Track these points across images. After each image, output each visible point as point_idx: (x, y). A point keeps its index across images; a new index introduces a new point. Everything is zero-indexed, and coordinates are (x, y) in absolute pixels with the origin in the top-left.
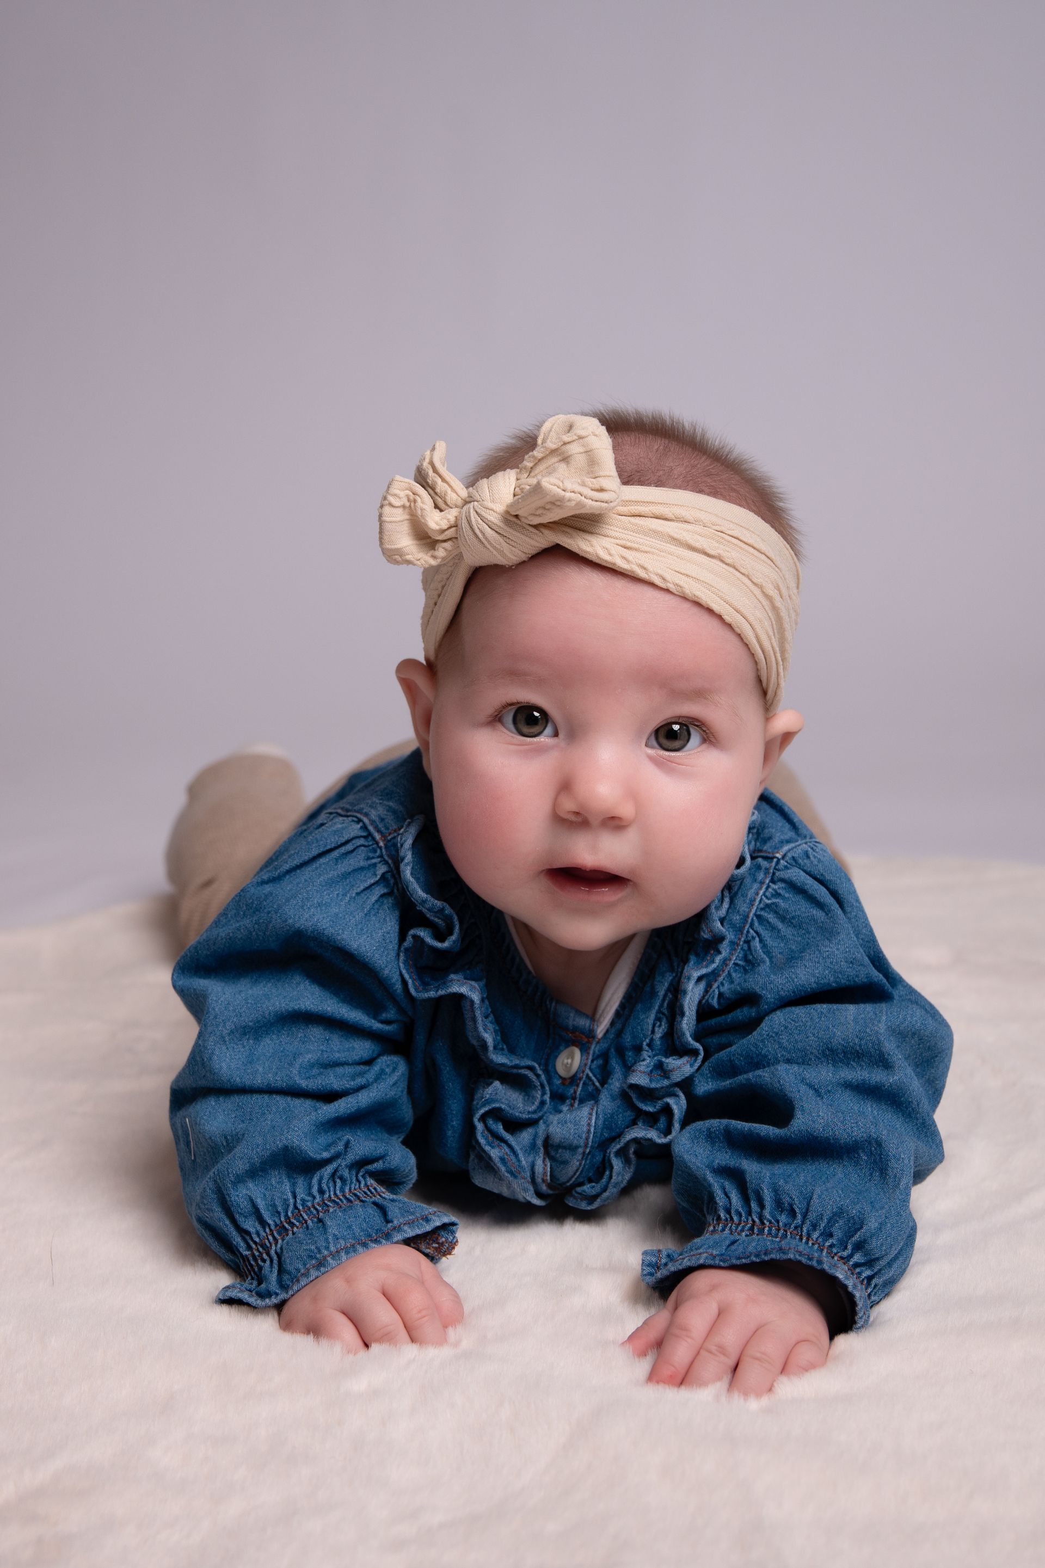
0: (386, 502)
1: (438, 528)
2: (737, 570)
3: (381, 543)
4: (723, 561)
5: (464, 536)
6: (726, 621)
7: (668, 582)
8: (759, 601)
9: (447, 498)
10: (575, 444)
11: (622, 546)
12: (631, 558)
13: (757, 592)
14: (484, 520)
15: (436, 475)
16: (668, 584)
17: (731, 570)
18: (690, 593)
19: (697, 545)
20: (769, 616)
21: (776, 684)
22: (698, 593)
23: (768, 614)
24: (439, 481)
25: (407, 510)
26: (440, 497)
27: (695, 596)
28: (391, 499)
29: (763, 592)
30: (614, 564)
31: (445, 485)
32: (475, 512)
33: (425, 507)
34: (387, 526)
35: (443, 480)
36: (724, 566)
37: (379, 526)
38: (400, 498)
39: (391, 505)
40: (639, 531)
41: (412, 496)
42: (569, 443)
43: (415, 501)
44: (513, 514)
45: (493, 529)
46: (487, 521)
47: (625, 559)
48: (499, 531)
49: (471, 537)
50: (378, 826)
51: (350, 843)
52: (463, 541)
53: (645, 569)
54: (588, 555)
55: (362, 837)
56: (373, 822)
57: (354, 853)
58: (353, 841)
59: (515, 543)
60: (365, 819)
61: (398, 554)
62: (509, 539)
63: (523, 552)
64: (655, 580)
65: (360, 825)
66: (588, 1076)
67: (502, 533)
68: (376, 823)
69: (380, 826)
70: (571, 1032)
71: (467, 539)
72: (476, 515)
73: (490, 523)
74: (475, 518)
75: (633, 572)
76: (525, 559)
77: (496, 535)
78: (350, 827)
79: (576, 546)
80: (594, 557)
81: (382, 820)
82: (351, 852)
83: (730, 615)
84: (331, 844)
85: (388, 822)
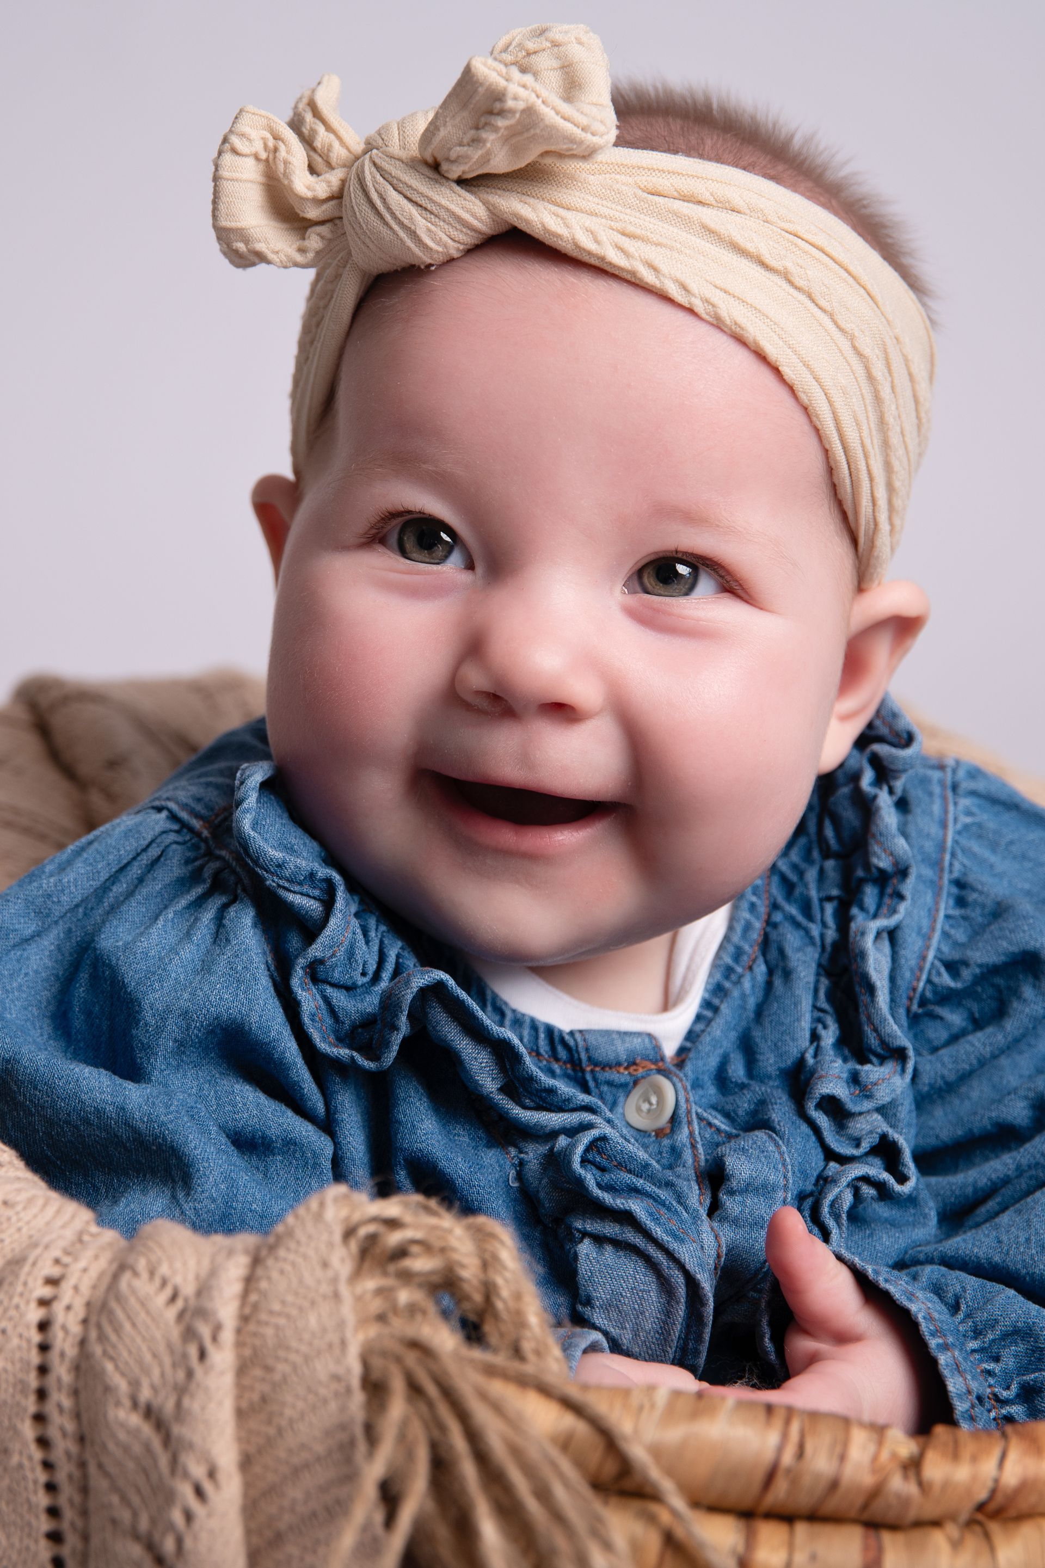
0: (227, 146)
1: (309, 194)
2: (813, 301)
3: (215, 217)
4: (791, 283)
5: (352, 207)
6: (785, 377)
7: (693, 295)
8: (847, 361)
9: (331, 154)
10: (545, 54)
11: (618, 231)
12: (631, 250)
13: (845, 345)
14: (386, 176)
15: (318, 122)
16: (693, 300)
17: (802, 298)
18: (727, 318)
19: (750, 247)
20: (862, 394)
21: (872, 526)
22: (742, 320)
23: (861, 390)
24: (321, 129)
25: (261, 166)
26: (320, 156)
27: (736, 324)
28: (237, 142)
29: (854, 348)
30: (603, 259)
31: (332, 136)
32: (371, 165)
33: (291, 159)
34: (226, 186)
35: (329, 128)
36: (792, 290)
37: (212, 190)
38: (249, 140)
39: (235, 151)
40: (650, 212)
41: (271, 143)
42: (535, 53)
43: (276, 150)
44: (430, 160)
45: (400, 192)
46: (390, 179)
47: (622, 251)
48: (409, 195)
49: (364, 207)
50: (194, 809)
51: (154, 845)
52: (351, 219)
53: (655, 269)
54: (560, 242)
55: (171, 831)
56: (185, 807)
57: (162, 859)
58: (158, 841)
59: (436, 216)
60: (171, 805)
61: (242, 241)
62: (426, 209)
63: (449, 236)
64: (670, 291)
65: (164, 814)
66: (700, 1118)
67: (414, 199)
68: (190, 806)
69: (199, 808)
70: (626, 1064)
71: (358, 213)
72: (373, 169)
73: (395, 182)
74: (371, 173)
75: (634, 273)
76: (456, 254)
77: (405, 201)
78: (148, 820)
79: (540, 226)
80: (569, 246)
81: (199, 800)
82: (158, 859)
83: (793, 369)
84: (128, 855)
85: (210, 800)
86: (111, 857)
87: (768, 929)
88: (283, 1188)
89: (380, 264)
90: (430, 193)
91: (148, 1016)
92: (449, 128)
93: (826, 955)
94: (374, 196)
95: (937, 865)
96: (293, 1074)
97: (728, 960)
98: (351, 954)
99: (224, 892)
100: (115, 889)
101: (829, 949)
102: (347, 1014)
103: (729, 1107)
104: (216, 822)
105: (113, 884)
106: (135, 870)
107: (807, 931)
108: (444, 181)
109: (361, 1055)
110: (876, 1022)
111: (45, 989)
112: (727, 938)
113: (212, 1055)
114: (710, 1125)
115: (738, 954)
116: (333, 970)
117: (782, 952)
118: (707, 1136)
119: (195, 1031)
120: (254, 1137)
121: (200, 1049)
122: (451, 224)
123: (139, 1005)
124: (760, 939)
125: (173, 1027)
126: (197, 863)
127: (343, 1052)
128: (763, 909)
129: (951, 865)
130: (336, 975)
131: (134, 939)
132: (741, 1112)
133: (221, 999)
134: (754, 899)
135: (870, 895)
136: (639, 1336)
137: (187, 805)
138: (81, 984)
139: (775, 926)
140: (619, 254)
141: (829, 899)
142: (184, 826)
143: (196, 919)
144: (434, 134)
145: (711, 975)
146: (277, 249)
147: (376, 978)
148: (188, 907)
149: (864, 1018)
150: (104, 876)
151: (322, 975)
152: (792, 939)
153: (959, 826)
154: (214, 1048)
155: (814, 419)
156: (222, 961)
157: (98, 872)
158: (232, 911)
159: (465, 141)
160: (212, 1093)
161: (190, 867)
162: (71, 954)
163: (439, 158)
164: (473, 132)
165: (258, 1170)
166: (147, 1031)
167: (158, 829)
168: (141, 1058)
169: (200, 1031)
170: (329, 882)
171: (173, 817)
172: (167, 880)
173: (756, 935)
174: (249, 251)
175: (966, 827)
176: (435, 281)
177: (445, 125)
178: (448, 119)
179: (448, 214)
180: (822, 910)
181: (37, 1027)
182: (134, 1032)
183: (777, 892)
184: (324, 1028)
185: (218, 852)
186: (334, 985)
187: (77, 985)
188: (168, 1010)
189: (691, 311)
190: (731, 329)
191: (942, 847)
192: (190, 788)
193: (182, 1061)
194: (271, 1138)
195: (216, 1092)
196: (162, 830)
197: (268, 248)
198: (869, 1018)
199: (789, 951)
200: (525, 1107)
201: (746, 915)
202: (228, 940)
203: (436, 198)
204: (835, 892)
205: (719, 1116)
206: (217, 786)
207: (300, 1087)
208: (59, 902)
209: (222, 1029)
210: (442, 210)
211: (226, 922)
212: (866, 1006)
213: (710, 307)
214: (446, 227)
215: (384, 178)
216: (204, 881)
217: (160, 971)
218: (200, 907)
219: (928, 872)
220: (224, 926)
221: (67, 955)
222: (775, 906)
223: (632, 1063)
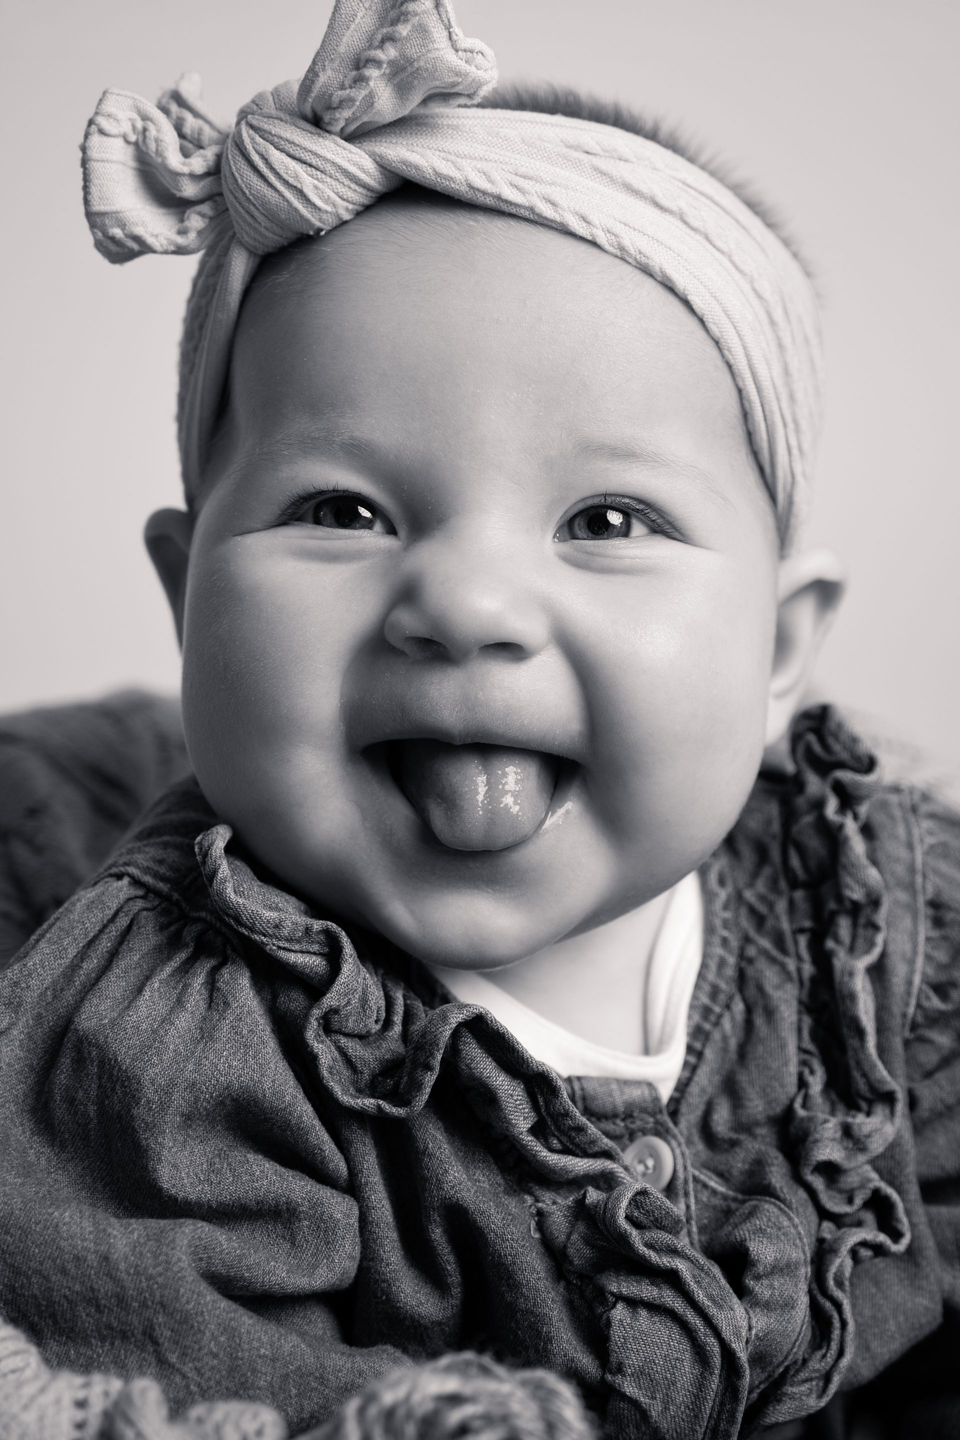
0: (94, 127)
1: (185, 171)
2: (711, 242)
3: (86, 202)
4: (687, 223)
5: (233, 174)
7: (595, 226)
8: (749, 303)
9: (202, 138)
11: (514, 173)
12: (527, 187)
13: (746, 287)
14: (266, 136)
16: (595, 231)
17: (699, 238)
18: (631, 248)
19: (643, 188)
21: (789, 479)
22: (646, 250)
27: (640, 253)
28: (102, 121)
29: (755, 290)
30: (499, 198)
32: (249, 128)
34: (93, 166)
36: (689, 231)
37: (82, 173)
38: (118, 122)
39: (102, 132)
41: (139, 124)
44: (308, 111)
45: (282, 151)
46: (271, 138)
47: (518, 189)
48: (292, 152)
49: (245, 172)
50: (158, 871)
51: (121, 914)
52: (231, 187)
53: (554, 204)
54: (453, 186)
55: (136, 897)
56: (147, 870)
57: (135, 928)
58: (125, 910)
59: (322, 172)
60: (132, 870)
61: (119, 226)
62: (311, 166)
63: (337, 194)
64: (570, 223)
65: (126, 881)
66: (696, 1180)
67: (297, 156)
68: (153, 870)
69: (162, 870)
70: (623, 1116)
71: (239, 180)
72: (251, 132)
73: (276, 140)
74: (249, 136)
75: (531, 209)
76: (347, 216)
77: (289, 160)
78: (110, 889)
79: (430, 171)
80: (462, 188)
81: (161, 862)
82: (129, 928)
83: (701, 298)
84: (94, 927)
85: (174, 861)
86: (77, 932)
87: (744, 964)
88: (314, 1255)
89: (272, 239)
90: (313, 147)
91: (149, 1092)
92: (329, 72)
93: (806, 991)
94: (256, 159)
95: (911, 888)
96: (312, 1139)
97: (705, 999)
98: (364, 1001)
99: (210, 956)
100: (85, 965)
101: (807, 983)
102: (365, 1063)
103: (722, 1168)
104: (185, 883)
105: (82, 961)
106: (105, 944)
107: (783, 967)
108: (328, 135)
109: (388, 1103)
110: (866, 1068)
111: (20, 1082)
112: (701, 976)
113: (219, 1128)
114: (705, 1186)
115: (715, 993)
116: (347, 1020)
117: (760, 989)
118: (705, 1199)
119: (204, 1103)
120: (277, 1205)
121: (207, 1122)
122: (338, 180)
123: (139, 1083)
124: (736, 975)
125: (179, 1100)
126: (173, 928)
127: (368, 1103)
128: (734, 943)
129: (924, 887)
130: (350, 1024)
131: (119, 1015)
132: (735, 1172)
133: (230, 1067)
134: (725, 933)
135: (844, 926)
136: (669, 1409)
137: (148, 868)
138: (62, 1071)
139: (750, 961)
140: (515, 191)
141: (802, 931)
142: (149, 891)
143: (186, 986)
144: (313, 82)
145: (690, 1017)
146: (155, 233)
147: (388, 1024)
148: (172, 975)
149: (852, 1063)
150: (72, 952)
151: (335, 1026)
152: (770, 976)
153: (926, 846)
154: (220, 1120)
155: (726, 353)
156: (225, 1028)
157: (66, 949)
158: (226, 973)
159: (347, 83)
160: (225, 1166)
161: (166, 933)
162: (44, 1042)
163: (319, 109)
164: (354, 73)
165: (285, 1238)
166: (150, 1109)
167: (122, 897)
168: (146, 1139)
169: (209, 1102)
170: (327, 932)
171: (136, 882)
172: (145, 949)
173: (730, 972)
174: (127, 236)
175: (932, 847)
176: (326, 249)
177: (324, 70)
178: (326, 64)
179: (334, 168)
180: (796, 943)
181: (17, 1124)
182: (135, 1112)
183: (746, 923)
184: (343, 1080)
185: (195, 914)
186: (347, 1035)
187: (58, 1072)
188: (172, 1084)
189: (594, 244)
190: (635, 259)
191: (912, 870)
192: (147, 849)
193: (189, 1136)
194: (296, 1202)
195: (229, 1164)
196: (127, 896)
197: (146, 232)
198: (859, 1063)
199: (769, 989)
200: (552, 1150)
201: (719, 951)
202: (227, 1004)
203: (320, 151)
204: (807, 924)
205: (714, 1177)
206: (176, 847)
207: (321, 1149)
208: (28, 987)
209: (233, 1100)
210: (328, 165)
211: (220, 984)
212: (855, 1050)
213: (613, 237)
214: (333, 183)
215: (264, 139)
216: (186, 945)
217: (157, 1044)
218: (187, 972)
219: (902, 896)
220: (219, 989)
221: (40, 1042)
222: (747, 940)
223: (628, 1116)
